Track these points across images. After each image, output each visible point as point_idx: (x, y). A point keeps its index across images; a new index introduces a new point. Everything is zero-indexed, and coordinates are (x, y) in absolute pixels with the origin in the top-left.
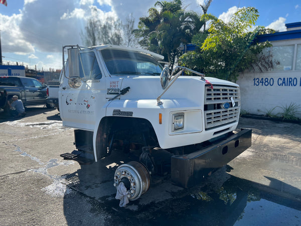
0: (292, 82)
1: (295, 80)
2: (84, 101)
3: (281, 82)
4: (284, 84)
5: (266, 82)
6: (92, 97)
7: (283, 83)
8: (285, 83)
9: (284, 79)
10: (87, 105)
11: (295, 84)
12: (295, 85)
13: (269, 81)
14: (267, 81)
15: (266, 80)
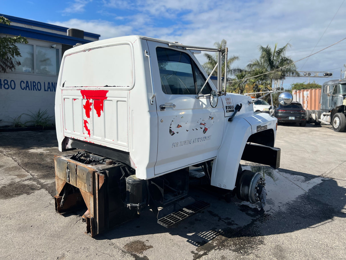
0: (36, 86)
1: (39, 84)
2: (201, 124)
3: (24, 85)
4: (28, 88)
5: (5, 84)
6: (210, 117)
7: (26, 87)
8: (28, 86)
9: (27, 82)
10: (203, 128)
11: (39, 88)
12: (39, 90)
13: (9, 83)
14: (7, 84)
15: (6, 82)
